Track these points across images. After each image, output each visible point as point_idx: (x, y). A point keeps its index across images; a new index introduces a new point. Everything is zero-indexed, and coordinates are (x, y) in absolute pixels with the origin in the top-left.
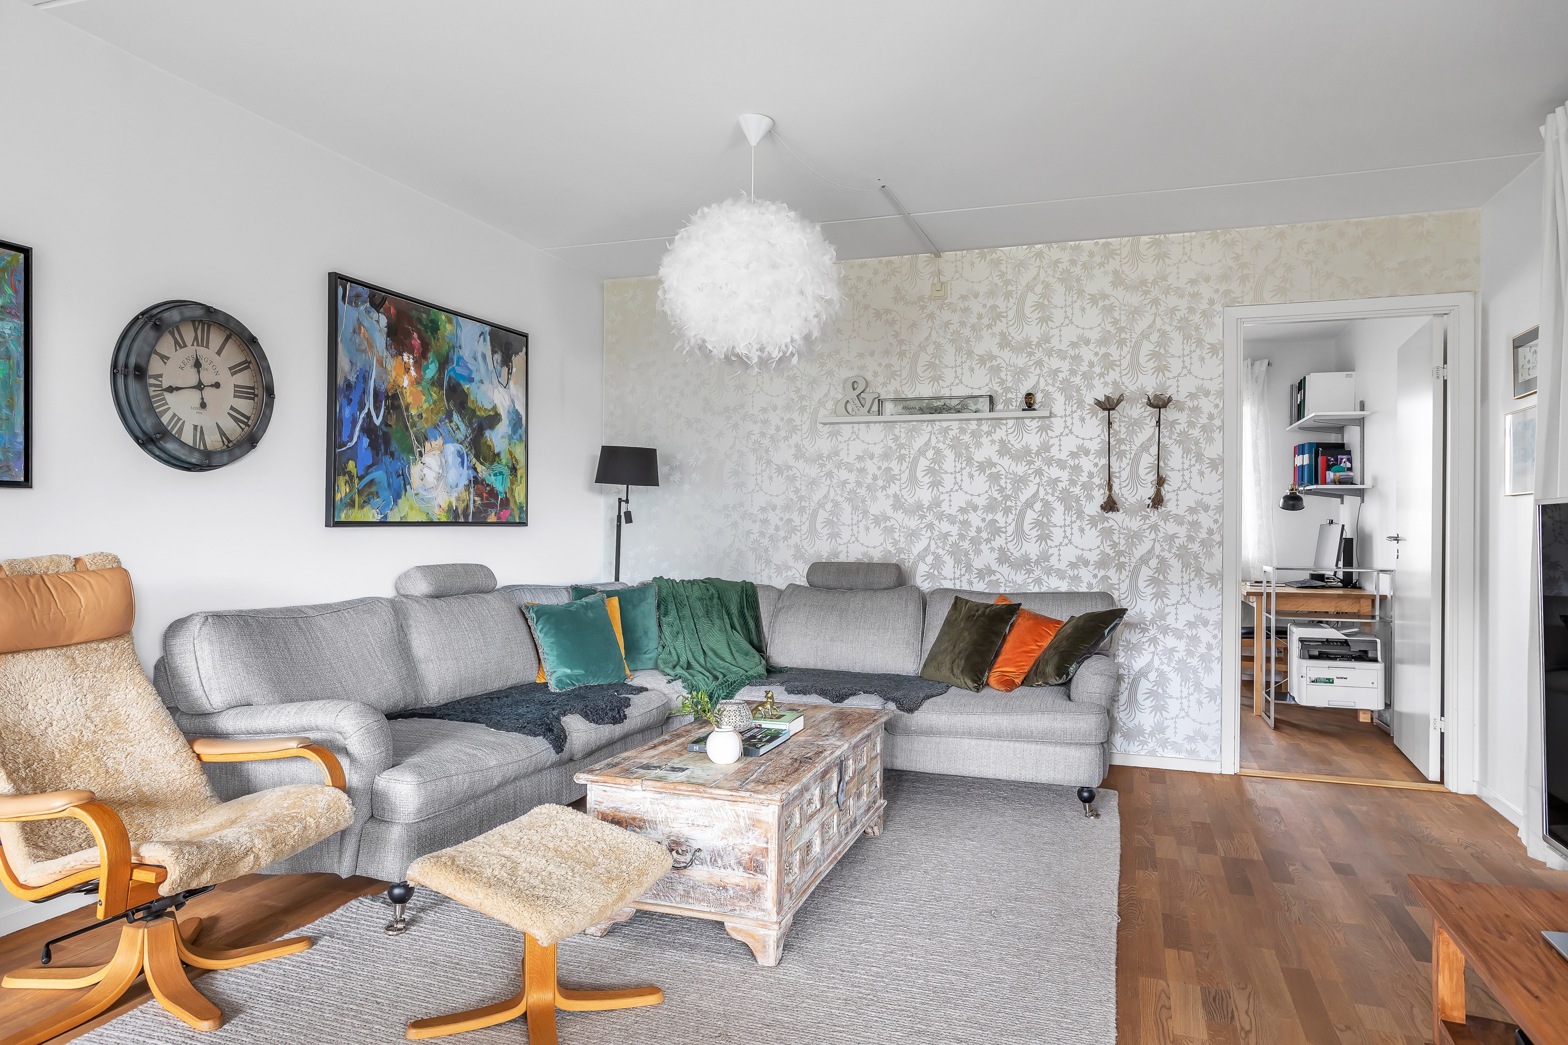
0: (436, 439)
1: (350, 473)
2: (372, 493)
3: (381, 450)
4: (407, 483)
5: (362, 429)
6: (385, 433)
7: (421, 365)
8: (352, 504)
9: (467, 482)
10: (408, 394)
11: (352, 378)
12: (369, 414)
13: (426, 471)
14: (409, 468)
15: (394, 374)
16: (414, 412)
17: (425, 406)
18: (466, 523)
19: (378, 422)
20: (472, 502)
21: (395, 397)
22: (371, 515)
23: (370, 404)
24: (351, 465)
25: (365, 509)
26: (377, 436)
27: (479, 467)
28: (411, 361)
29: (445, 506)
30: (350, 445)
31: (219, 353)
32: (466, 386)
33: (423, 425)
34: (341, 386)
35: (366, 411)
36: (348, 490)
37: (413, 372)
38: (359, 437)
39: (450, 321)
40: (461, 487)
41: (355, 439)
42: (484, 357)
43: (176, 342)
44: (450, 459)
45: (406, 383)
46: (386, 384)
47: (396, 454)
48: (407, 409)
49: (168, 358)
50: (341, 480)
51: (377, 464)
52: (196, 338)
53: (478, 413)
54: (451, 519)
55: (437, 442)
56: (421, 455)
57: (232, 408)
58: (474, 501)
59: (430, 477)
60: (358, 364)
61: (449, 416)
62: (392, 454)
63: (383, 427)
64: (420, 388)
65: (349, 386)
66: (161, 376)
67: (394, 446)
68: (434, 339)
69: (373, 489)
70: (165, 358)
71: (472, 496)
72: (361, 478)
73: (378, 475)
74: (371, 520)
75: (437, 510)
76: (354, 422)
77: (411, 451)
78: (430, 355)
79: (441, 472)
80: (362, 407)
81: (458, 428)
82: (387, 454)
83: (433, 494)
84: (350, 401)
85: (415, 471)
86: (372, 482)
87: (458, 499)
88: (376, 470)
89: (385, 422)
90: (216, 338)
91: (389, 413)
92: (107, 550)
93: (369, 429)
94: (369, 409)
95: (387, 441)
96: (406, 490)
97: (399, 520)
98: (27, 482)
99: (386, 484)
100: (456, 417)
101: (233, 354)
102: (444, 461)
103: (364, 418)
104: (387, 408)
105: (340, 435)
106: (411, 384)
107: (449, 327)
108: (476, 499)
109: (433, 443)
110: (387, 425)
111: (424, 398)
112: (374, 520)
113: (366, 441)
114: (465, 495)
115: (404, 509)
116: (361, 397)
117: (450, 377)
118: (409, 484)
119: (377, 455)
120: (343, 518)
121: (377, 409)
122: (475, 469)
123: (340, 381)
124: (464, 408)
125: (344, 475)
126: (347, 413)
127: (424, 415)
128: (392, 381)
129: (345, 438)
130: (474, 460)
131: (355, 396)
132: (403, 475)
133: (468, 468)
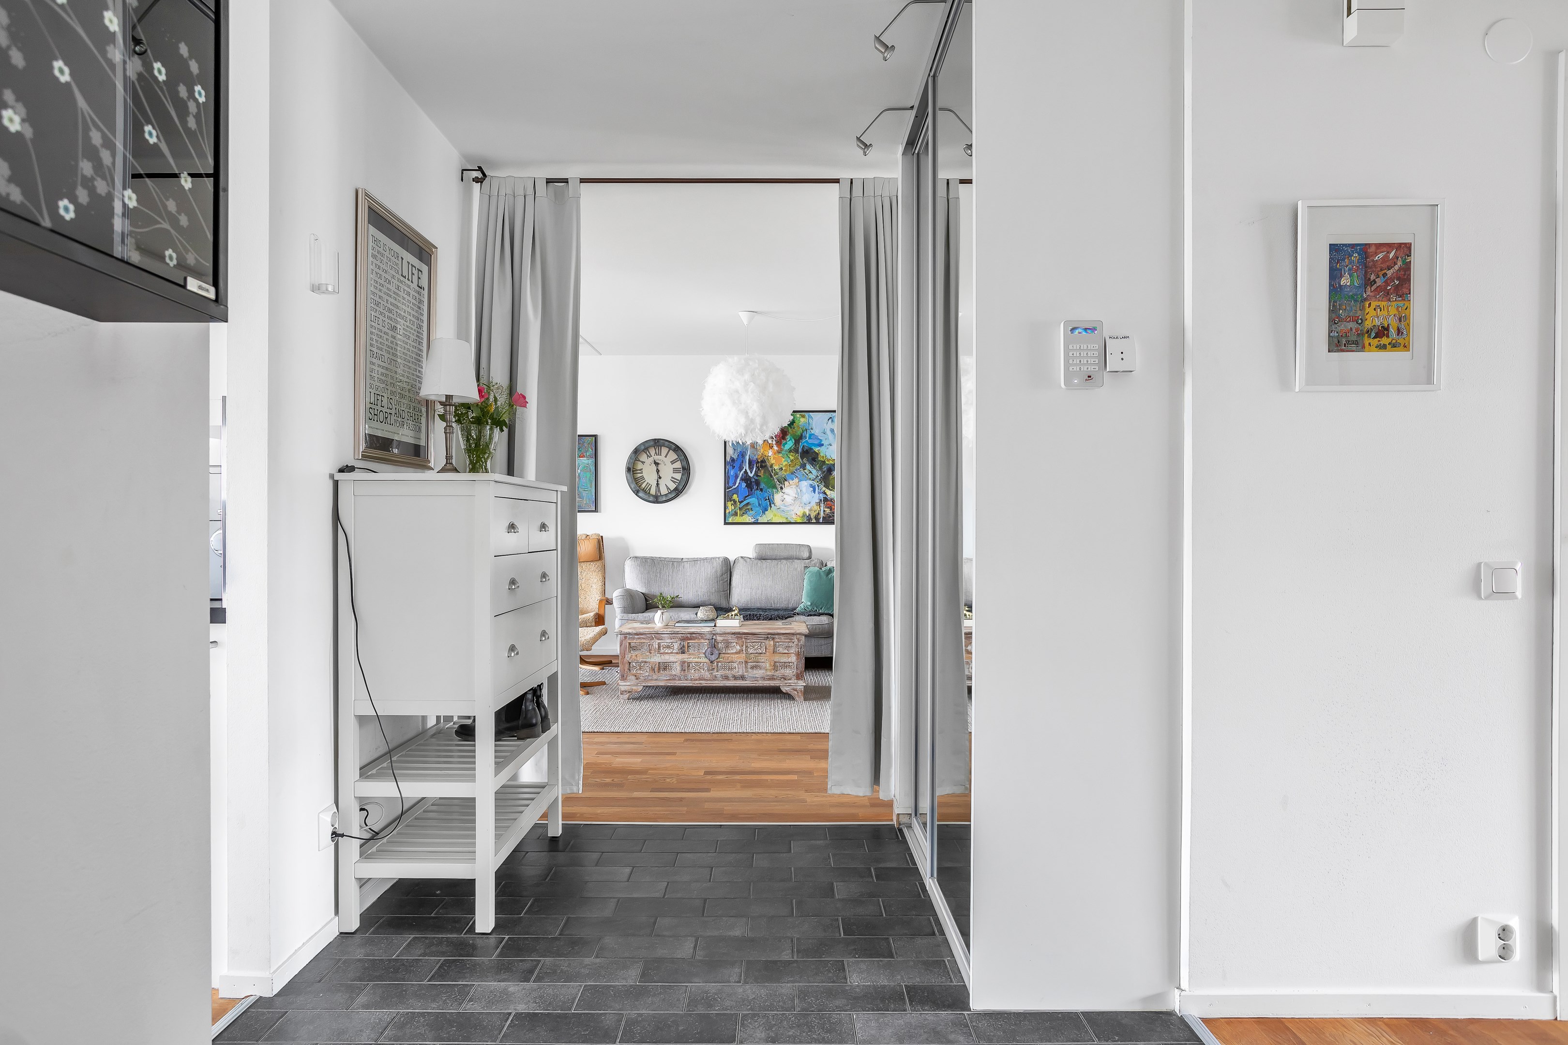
0: (793, 480)
1: (735, 501)
2: (748, 509)
3: (754, 488)
4: (771, 503)
5: (742, 479)
6: (756, 480)
7: (781, 444)
8: (736, 514)
9: (818, 501)
10: (772, 459)
11: (735, 457)
12: (746, 472)
13: (785, 496)
14: (773, 495)
15: (762, 451)
16: (776, 467)
17: (784, 464)
18: (818, 523)
19: (751, 475)
20: (822, 511)
21: (763, 461)
22: (747, 518)
23: (746, 467)
24: (735, 497)
25: (744, 516)
26: (751, 482)
27: (828, 492)
28: (774, 442)
29: (800, 513)
30: (734, 487)
31: (666, 457)
32: (816, 449)
33: (782, 474)
34: (729, 461)
35: (744, 470)
36: (733, 508)
37: (775, 448)
38: (739, 483)
39: (803, 417)
40: (813, 504)
41: (737, 485)
42: (832, 431)
43: (648, 456)
44: (804, 489)
45: (770, 453)
46: (757, 456)
47: (764, 490)
48: (771, 466)
49: (644, 462)
50: (729, 504)
51: (752, 495)
52: (656, 453)
53: (827, 462)
54: (805, 521)
55: (794, 481)
56: (782, 488)
57: (672, 477)
58: (824, 511)
59: (789, 499)
60: (739, 449)
61: (803, 466)
62: (761, 490)
63: (755, 477)
64: (781, 455)
65: (733, 460)
66: (642, 469)
67: (762, 486)
68: (791, 428)
69: (749, 507)
70: (643, 463)
71: (822, 508)
72: (741, 502)
73: (753, 500)
74: (748, 521)
75: (794, 516)
76: (736, 477)
77: (774, 487)
78: (788, 437)
79: (797, 496)
80: (741, 469)
81: (811, 472)
82: (758, 490)
83: (792, 508)
84: (734, 467)
85: (778, 497)
86: (748, 504)
87: (810, 510)
88: (750, 498)
89: (756, 474)
90: (664, 450)
91: (759, 469)
92: (598, 532)
93: (746, 479)
94: (746, 469)
95: (758, 483)
96: (771, 507)
97: (766, 522)
98: (596, 510)
99: (757, 504)
100: (808, 467)
101: (673, 456)
102: (799, 490)
103: (742, 474)
104: (757, 467)
105: (728, 483)
106: (775, 454)
107: (802, 420)
108: (826, 509)
109: (791, 482)
110: (757, 476)
111: (784, 459)
112: (750, 522)
113: (744, 485)
114: (816, 508)
115: (769, 516)
116: (741, 465)
117: (803, 446)
118: (774, 503)
119: (752, 490)
120: (730, 520)
121: (751, 468)
122: (825, 493)
123: (728, 459)
124: (815, 461)
125: (731, 501)
126: (732, 473)
127: (783, 468)
128: (761, 454)
129: (731, 484)
130: (824, 489)
131: (737, 465)
132: (769, 499)
133: (819, 493)
